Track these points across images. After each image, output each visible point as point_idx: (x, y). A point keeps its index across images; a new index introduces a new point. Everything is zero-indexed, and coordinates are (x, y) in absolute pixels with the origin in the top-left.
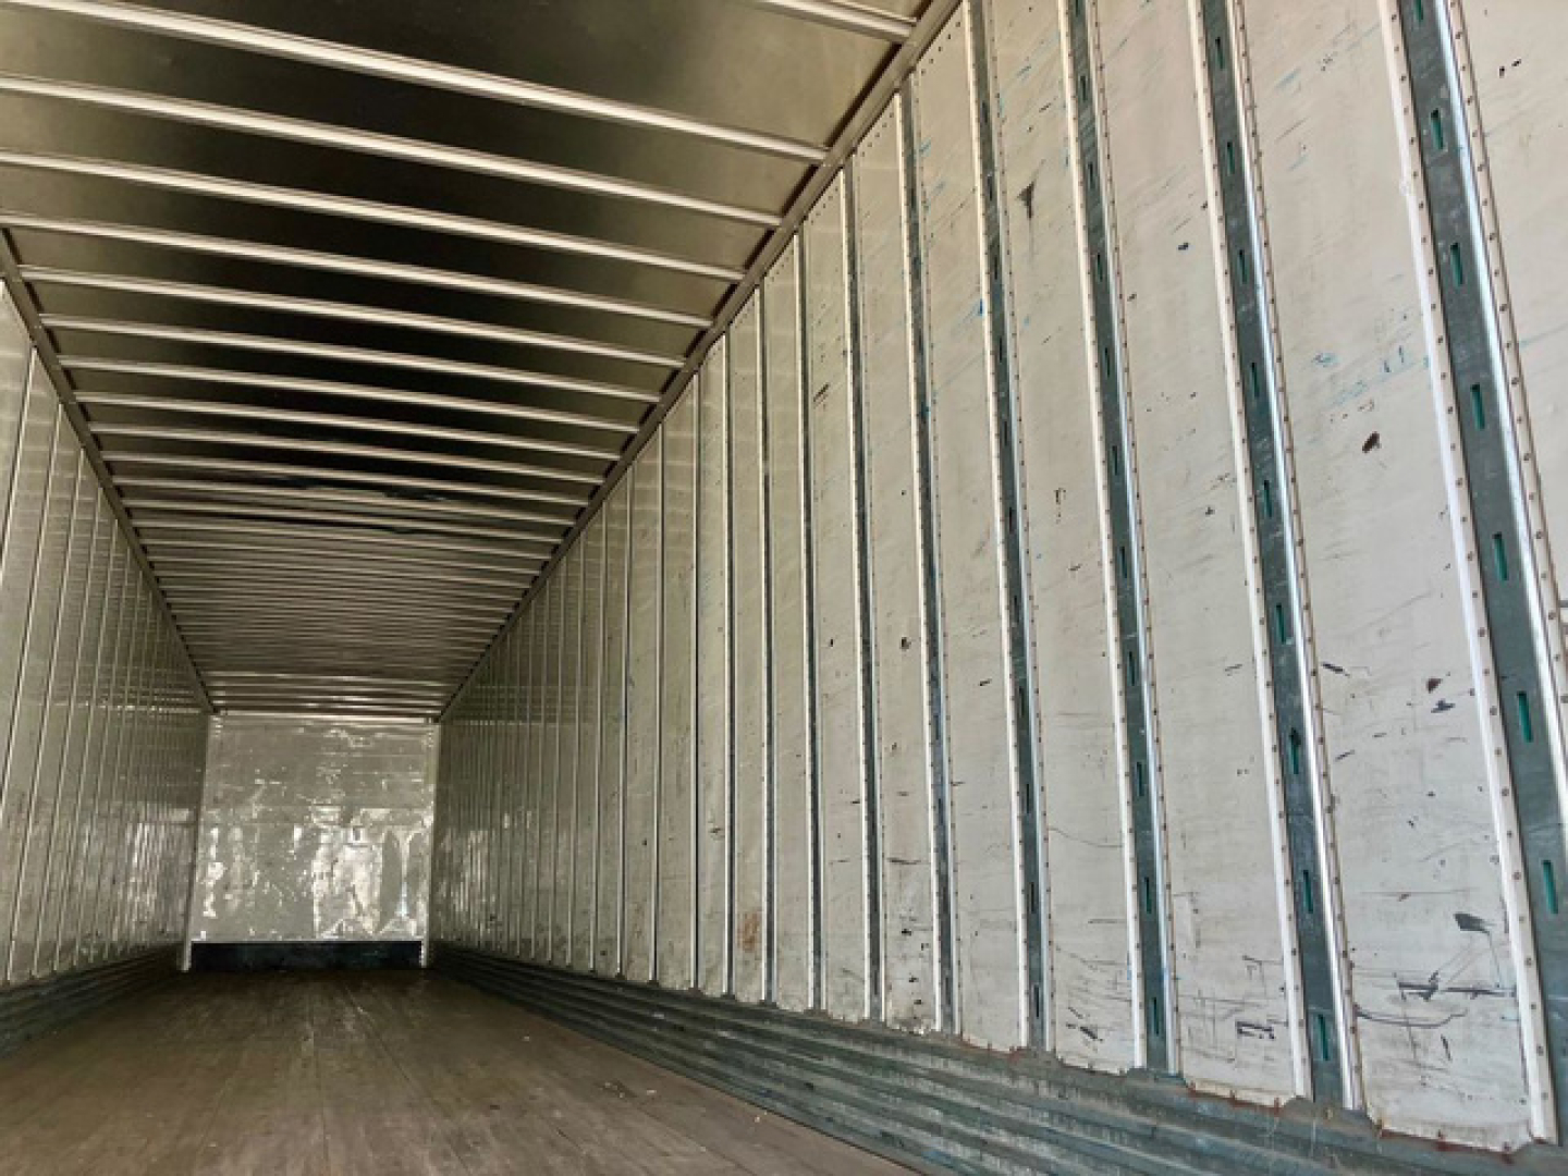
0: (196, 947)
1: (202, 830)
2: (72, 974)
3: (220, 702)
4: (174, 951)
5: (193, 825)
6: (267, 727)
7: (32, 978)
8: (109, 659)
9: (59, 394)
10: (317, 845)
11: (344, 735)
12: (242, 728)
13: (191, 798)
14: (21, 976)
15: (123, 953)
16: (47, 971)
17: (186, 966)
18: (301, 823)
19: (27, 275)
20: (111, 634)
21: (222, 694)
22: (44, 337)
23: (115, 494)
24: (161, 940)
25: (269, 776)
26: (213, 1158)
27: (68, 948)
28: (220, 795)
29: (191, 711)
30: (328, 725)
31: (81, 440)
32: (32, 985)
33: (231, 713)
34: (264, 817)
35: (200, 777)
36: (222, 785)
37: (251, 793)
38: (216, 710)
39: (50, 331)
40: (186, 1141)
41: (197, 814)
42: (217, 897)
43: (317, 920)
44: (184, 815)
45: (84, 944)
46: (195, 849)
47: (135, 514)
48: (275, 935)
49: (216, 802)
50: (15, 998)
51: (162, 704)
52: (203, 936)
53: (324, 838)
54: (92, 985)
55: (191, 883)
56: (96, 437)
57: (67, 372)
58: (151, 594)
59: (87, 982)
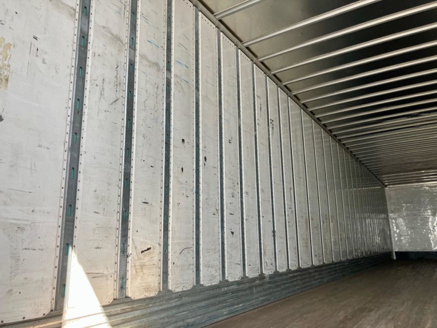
0: (396, 252)
1: (390, 220)
2: (353, 259)
3: (387, 184)
4: (390, 254)
5: (387, 219)
6: (402, 189)
7: (341, 260)
8: (344, 177)
9: (311, 117)
10: (428, 222)
11: (427, 188)
12: (395, 190)
13: (385, 211)
14: (337, 260)
15: (371, 253)
16: (346, 259)
17: (395, 258)
18: (420, 215)
19: (293, 94)
20: (344, 172)
21: (387, 181)
22: (302, 106)
23: (334, 137)
24: (384, 251)
25: (407, 203)
26: (370, 310)
27: (351, 252)
28: (393, 209)
29: (380, 187)
30: (422, 186)
31: (321, 126)
32: (341, 262)
33: (390, 186)
34: (407, 215)
35: (386, 205)
36: (393, 207)
37: (402, 209)
38: (386, 186)
39: (304, 104)
40: (367, 305)
41: (388, 215)
42: (398, 239)
43: (433, 245)
44: (383, 216)
45: (355, 252)
46: (389, 225)
47: (342, 140)
48: (419, 249)
49: (392, 212)
50: (337, 265)
51: (366, 187)
52: (397, 250)
53: (430, 220)
54: (362, 262)
55: (390, 235)
56: (324, 125)
57: (311, 112)
58: (354, 160)
59: (360, 262)
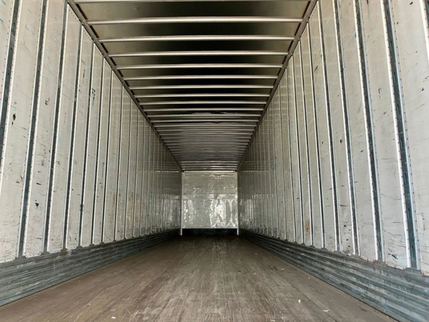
0: (183, 229)
1: (182, 201)
2: (150, 235)
3: (184, 169)
4: (178, 230)
5: (180, 200)
6: (195, 175)
7: (140, 236)
8: (152, 160)
9: (131, 96)
10: (210, 204)
11: (214, 176)
12: (190, 175)
13: (179, 193)
14: (137, 236)
15: (164, 230)
16: (144, 235)
17: (181, 234)
18: (205, 198)
19: (118, 68)
20: (152, 154)
21: (184, 167)
22: (124, 83)
23: (148, 120)
24: (174, 228)
25: (197, 187)
26: (167, 279)
27: (149, 229)
28: (186, 192)
29: (177, 172)
30: (210, 174)
31: (138, 107)
32: (140, 238)
33: (187, 172)
34: (196, 197)
35: (181, 188)
36: (186, 190)
37: (193, 192)
38: (183, 171)
39: (126, 81)
40: (163, 275)
41: (181, 197)
42: (187, 217)
43: (211, 223)
44: (177, 197)
45: (153, 228)
46: (181, 205)
47: (154, 124)
48: (201, 227)
49: (185, 194)
50: (136, 241)
51: (168, 170)
52: (184, 227)
53: (212, 202)
54: (156, 238)
55: (181, 214)
56: (141, 106)
57: (132, 91)
58: (162, 144)
59: (155, 237)
